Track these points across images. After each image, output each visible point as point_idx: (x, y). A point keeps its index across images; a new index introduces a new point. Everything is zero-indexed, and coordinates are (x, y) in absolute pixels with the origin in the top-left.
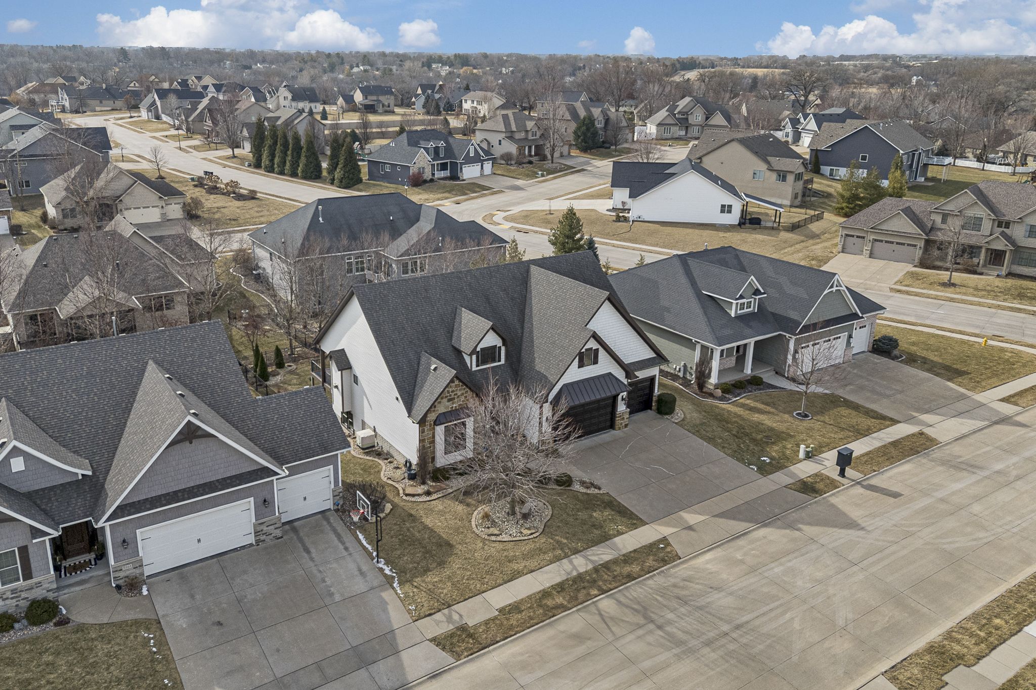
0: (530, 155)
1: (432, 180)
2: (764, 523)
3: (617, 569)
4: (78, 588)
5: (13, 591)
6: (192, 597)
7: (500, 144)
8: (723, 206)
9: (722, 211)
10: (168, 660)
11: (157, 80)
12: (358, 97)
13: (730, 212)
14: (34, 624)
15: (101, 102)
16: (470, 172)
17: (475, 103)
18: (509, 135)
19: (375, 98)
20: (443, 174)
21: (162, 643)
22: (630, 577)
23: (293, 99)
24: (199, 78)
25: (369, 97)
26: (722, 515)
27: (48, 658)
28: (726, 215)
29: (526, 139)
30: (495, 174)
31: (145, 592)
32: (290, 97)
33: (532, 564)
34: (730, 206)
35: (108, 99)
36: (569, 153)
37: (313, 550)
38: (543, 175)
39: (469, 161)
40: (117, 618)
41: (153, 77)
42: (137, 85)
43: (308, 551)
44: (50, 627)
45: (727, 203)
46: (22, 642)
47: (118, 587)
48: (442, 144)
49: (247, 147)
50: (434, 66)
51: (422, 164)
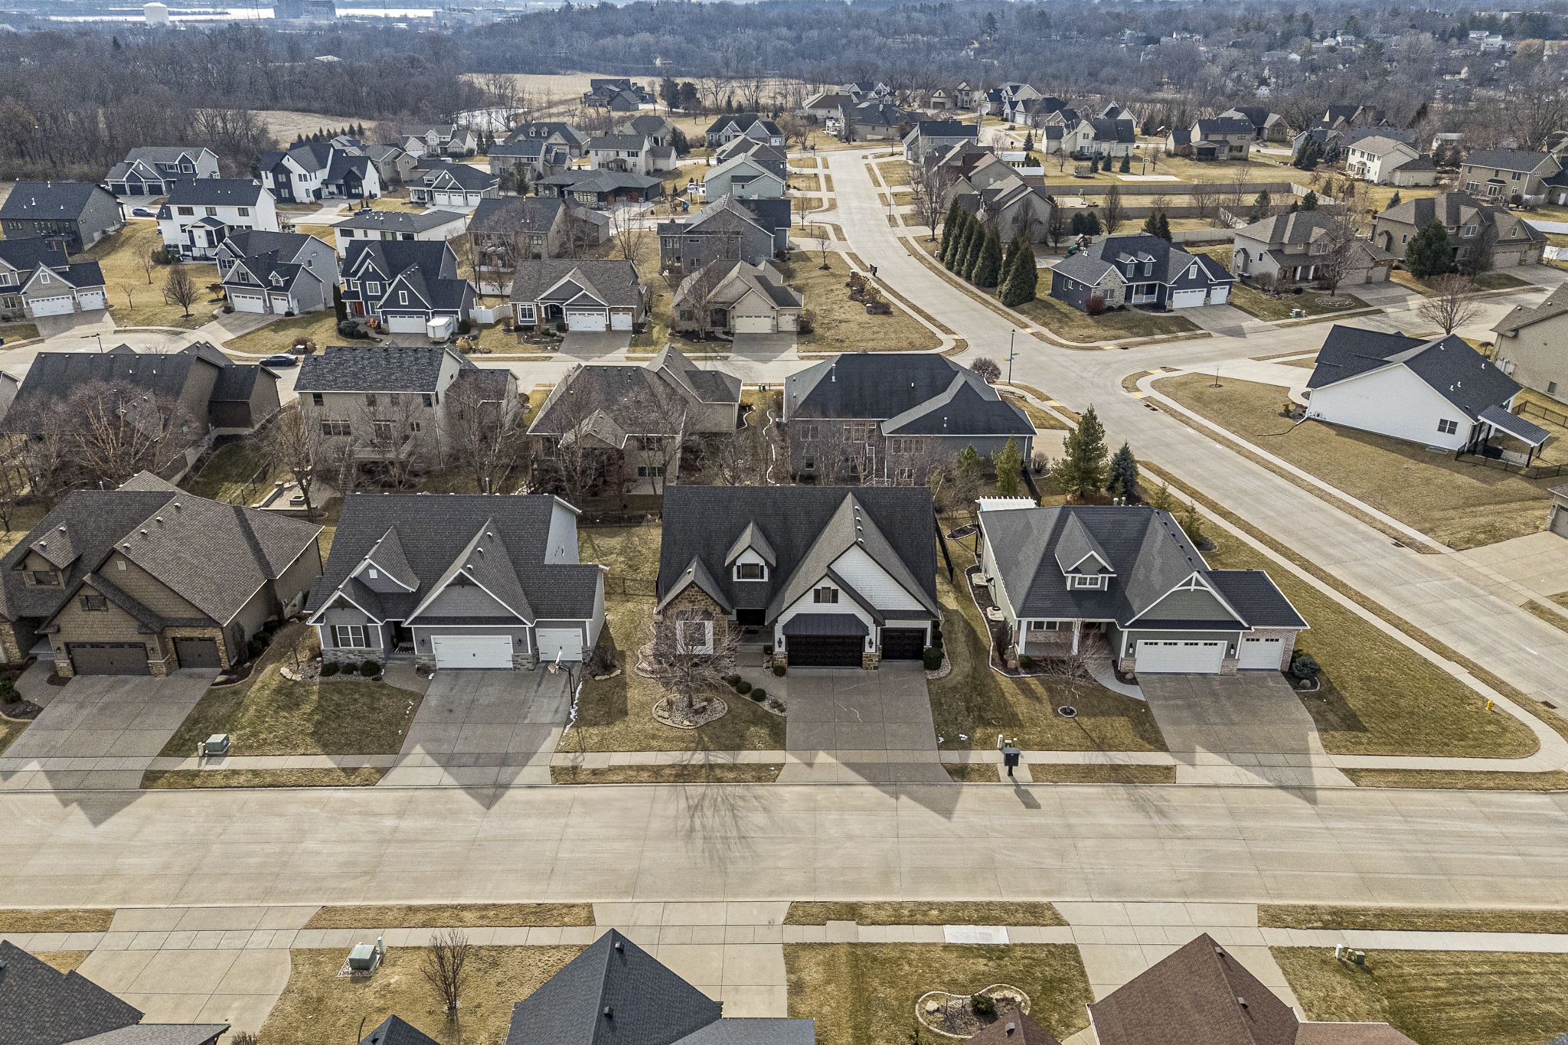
0: (1304, 279)
1: (1122, 308)
2: (875, 783)
3: (718, 772)
4: (399, 662)
5: (360, 651)
6: (451, 690)
7: (1261, 259)
8: (1443, 422)
9: (1441, 429)
10: (410, 720)
11: (967, 88)
12: (1196, 135)
13: (1452, 431)
14: (364, 675)
15: (874, 129)
16: (1184, 301)
17: (1366, 156)
18: (1276, 247)
19: (1219, 138)
20: (1144, 299)
21: (414, 710)
22: (719, 780)
23: (1096, 138)
24: (1015, 89)
25: (1212, 137)
26: (848, 765)
27: (357, 696)
28: (1445, 435)
29: (1306, 255)
30: (1231, 304)
31: (430, 677)
32: (1092, 135)
33: (667, 745)
34: (1454, 424)
35: (882, 125)
36: (1388, 276)
37: (543, 686)
38: (1298, 315)
39: (1184, 284)
40: (405, 687)
41: (964, 84)
42: (942, 95)
43: (539, 685)
44: (369, 679)
45: (1450, 419)
46: (351, 683)
47: (418, 669)
48: (1148, 259)
49: (940, 230)
50: (1473, 35)
51: (1110, 286)
